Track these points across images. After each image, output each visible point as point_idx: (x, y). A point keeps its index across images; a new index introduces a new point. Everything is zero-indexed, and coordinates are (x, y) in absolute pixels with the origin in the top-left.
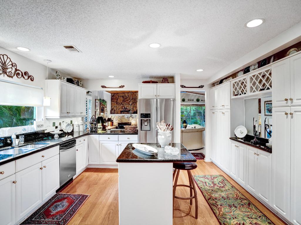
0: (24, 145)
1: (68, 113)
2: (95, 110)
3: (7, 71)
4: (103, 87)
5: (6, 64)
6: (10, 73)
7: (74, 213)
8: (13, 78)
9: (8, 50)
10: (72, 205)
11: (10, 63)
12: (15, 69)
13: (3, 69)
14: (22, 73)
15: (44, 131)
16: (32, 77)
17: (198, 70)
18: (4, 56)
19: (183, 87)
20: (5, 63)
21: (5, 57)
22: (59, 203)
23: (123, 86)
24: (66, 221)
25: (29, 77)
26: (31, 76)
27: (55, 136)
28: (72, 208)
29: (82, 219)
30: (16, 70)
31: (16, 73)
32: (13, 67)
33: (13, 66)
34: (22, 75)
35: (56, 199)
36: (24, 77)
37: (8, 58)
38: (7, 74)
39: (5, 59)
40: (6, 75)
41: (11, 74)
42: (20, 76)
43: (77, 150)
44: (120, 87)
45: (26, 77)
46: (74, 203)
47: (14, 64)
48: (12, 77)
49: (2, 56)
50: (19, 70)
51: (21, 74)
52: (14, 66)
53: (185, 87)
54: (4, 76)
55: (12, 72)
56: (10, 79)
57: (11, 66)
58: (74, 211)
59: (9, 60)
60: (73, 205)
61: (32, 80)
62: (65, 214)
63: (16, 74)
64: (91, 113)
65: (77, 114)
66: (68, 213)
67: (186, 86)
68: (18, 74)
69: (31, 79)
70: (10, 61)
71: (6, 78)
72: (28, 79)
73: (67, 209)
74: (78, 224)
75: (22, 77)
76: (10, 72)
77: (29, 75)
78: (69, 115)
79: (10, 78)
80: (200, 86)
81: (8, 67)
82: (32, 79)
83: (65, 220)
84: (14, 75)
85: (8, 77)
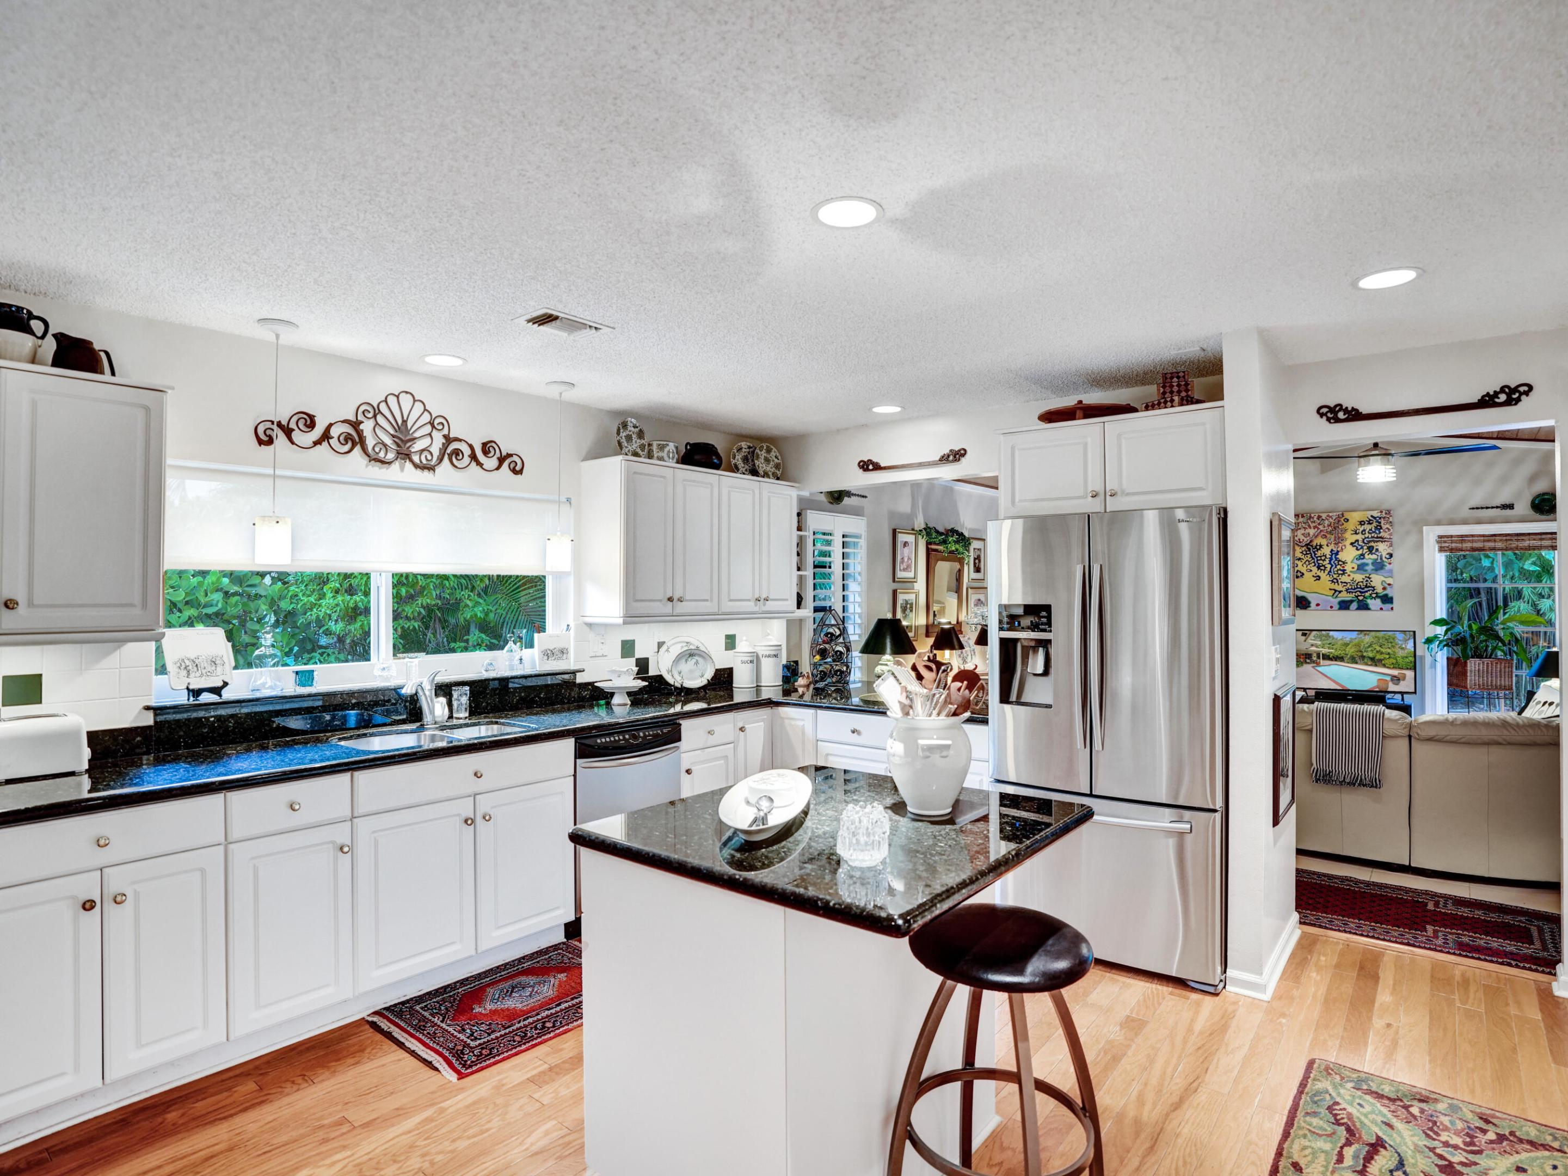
0: (467, 721)
1: (670, 599)
2: (895, 586)
3: (413, 450)
4: (867, 466)
5: (409, 426)
6: (425, 453)
7: (537, 1037)
8: (434, 470)
9: (417, 374)
10: (559, 1005)
11: (426, 418)
12: (444, 436)
13: (398, 445)
14: (471, 447)
15: (574, 673)
16: (515, 458)
17: (1369, 283)
18: (402, 396)
19: (1341, 415)
20: (405, 422)
21: (406, 401)
22: (531, 980)
23: (957, 455)
24: (488, 1055)
25: (501, 460)
26: (511, 455)
27: (616, 700)
28: (552, 1014)
29: (543, 1073)
30: (448, 440)
31: (449, 451)
32: (435, 433)
33: (433, 427)
34: (473, 457)
35: (538, 962)
36: (479, 464)
37: (415, 401)
38: (411, 461)
39: (406, 406)
40: (408, 465)
41: (429, 457)
42: (467, 459)
43: (688, 772)
44: (945, 459)
45: (491, 463)
46: (572, 999)
47: (436, 422)
48: (431, 469)
49: (395, 399)
50: (460, 440)
51: (467, 451)
52: (440, 427)
53: (1355, 415)
54: (402, 469)
55: (431, 449)
56: (424, 477)
57: (428, 429)
58: (549, 1028)
59: (419, 408)
60: (563, 1006)
61: (517, 472)
62: (509, 1027)
63: (446, 456)
64: (858, 599)
65: (728, 606)
66: (518, 1029)
67: (1364, 410)
68: (457, 452)
69: (512, 466)
70: (425, 410)
71: (409, 474)
72: (498, 469)
73: (532, 1010)
74: (516, 1083)
75: (474, 464)
76: (422, 451)
77: (504, 454)
78: (681, 608)
79: (426, 472)
80: (1496, 394)
81: (417, 435)
82: (518, 468)
83: (490, 1050)
84: (441, 460)
85: (419, 472)
